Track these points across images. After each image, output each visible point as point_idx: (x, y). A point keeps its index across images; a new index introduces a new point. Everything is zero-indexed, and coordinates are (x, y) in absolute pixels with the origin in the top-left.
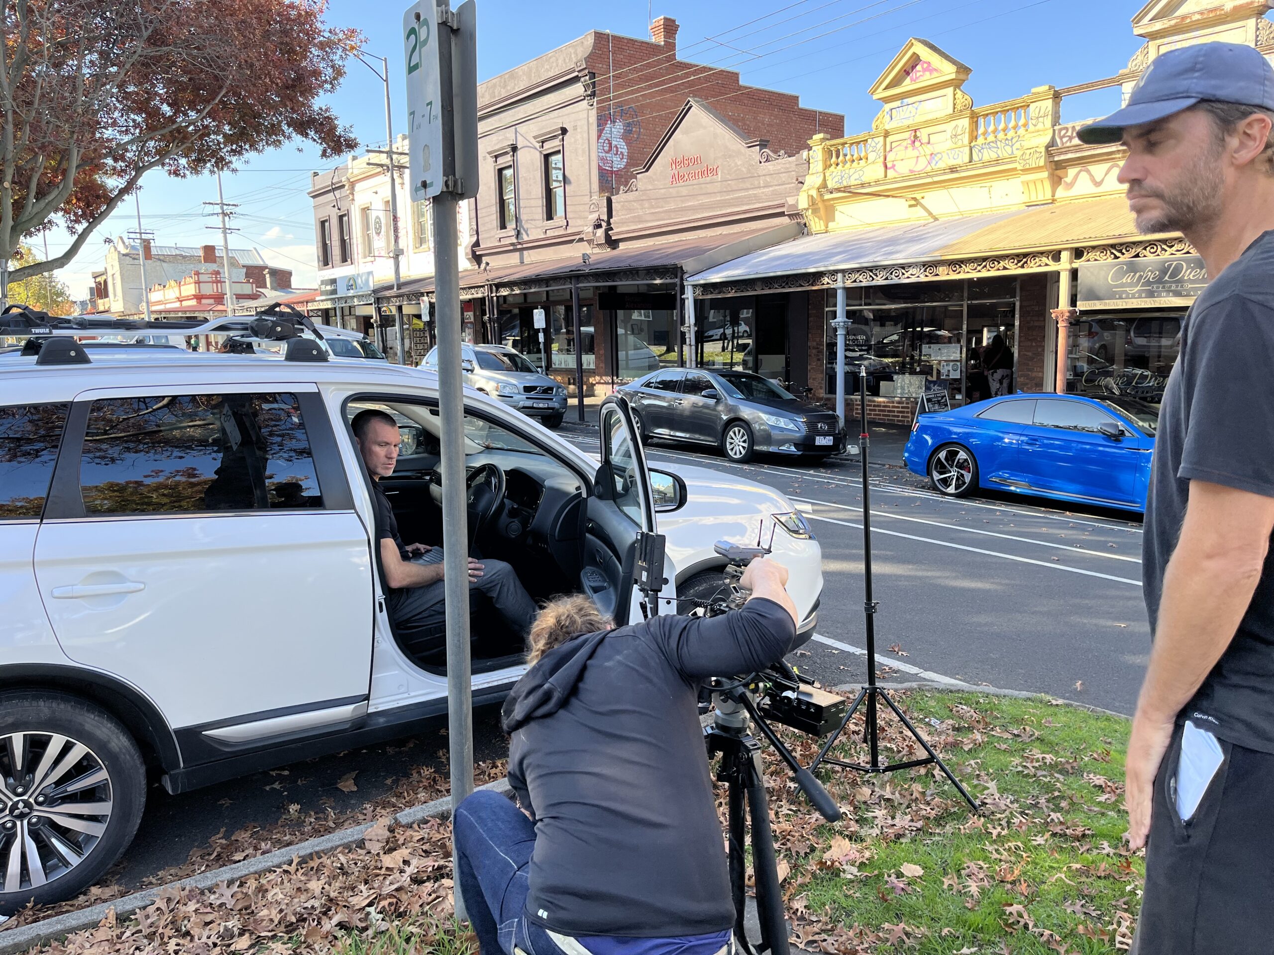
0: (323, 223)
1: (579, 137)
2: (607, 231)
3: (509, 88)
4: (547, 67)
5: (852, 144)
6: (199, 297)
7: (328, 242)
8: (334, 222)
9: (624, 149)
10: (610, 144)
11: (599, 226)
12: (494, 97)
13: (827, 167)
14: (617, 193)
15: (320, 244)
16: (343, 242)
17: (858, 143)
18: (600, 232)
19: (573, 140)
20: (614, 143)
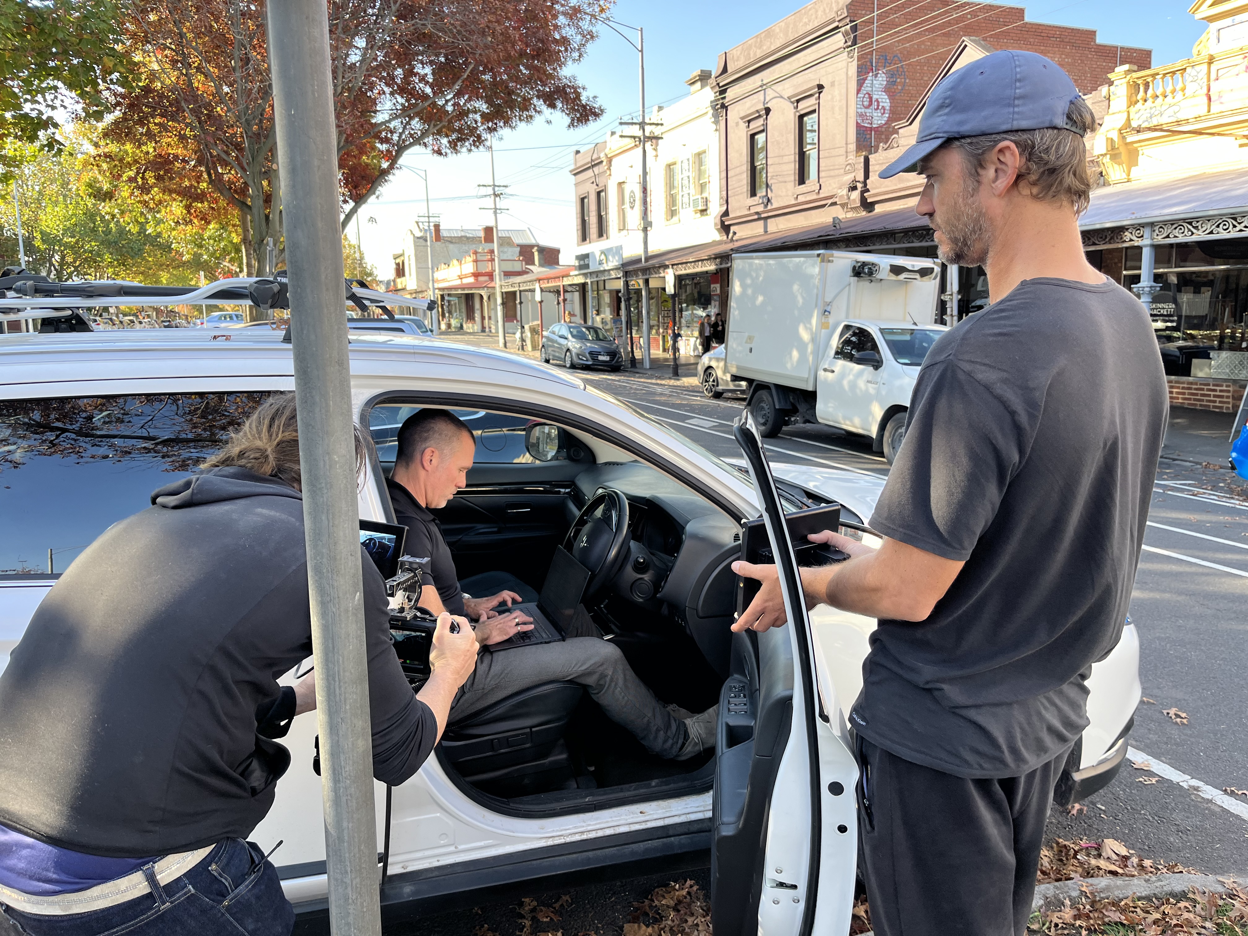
0: (583, 200)
1: (836, 93)
2: (862, 193)
3: (765, 48)
4: (805, 20)
5: (1165, 75)
6: (476, 275)
7: (586, 218)
8: (593, 198)
9: (886, 102)
10: (871, 98)
11: (854, 188)
12: (750, 58)
13: (1132, 103)
14: (876, 152)
15: (579, 221)
16: (600, 218)
17: (1174, 73)
18: (855, 195)
19: (830, 97)
20: (875, 97)
